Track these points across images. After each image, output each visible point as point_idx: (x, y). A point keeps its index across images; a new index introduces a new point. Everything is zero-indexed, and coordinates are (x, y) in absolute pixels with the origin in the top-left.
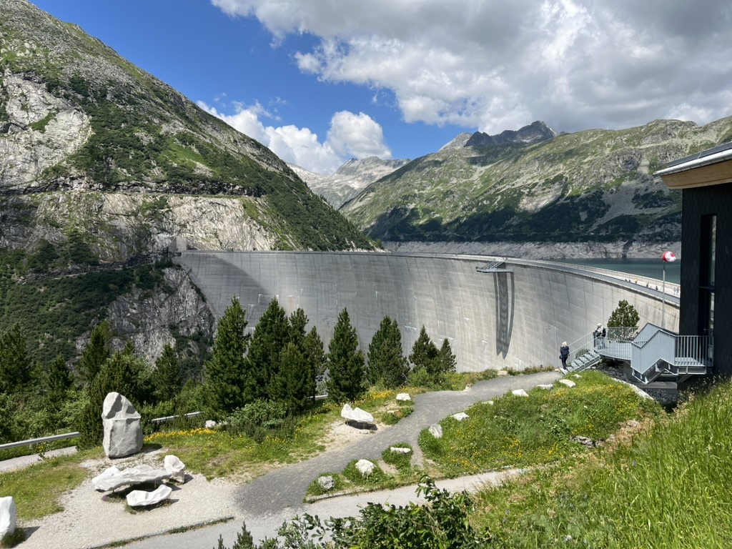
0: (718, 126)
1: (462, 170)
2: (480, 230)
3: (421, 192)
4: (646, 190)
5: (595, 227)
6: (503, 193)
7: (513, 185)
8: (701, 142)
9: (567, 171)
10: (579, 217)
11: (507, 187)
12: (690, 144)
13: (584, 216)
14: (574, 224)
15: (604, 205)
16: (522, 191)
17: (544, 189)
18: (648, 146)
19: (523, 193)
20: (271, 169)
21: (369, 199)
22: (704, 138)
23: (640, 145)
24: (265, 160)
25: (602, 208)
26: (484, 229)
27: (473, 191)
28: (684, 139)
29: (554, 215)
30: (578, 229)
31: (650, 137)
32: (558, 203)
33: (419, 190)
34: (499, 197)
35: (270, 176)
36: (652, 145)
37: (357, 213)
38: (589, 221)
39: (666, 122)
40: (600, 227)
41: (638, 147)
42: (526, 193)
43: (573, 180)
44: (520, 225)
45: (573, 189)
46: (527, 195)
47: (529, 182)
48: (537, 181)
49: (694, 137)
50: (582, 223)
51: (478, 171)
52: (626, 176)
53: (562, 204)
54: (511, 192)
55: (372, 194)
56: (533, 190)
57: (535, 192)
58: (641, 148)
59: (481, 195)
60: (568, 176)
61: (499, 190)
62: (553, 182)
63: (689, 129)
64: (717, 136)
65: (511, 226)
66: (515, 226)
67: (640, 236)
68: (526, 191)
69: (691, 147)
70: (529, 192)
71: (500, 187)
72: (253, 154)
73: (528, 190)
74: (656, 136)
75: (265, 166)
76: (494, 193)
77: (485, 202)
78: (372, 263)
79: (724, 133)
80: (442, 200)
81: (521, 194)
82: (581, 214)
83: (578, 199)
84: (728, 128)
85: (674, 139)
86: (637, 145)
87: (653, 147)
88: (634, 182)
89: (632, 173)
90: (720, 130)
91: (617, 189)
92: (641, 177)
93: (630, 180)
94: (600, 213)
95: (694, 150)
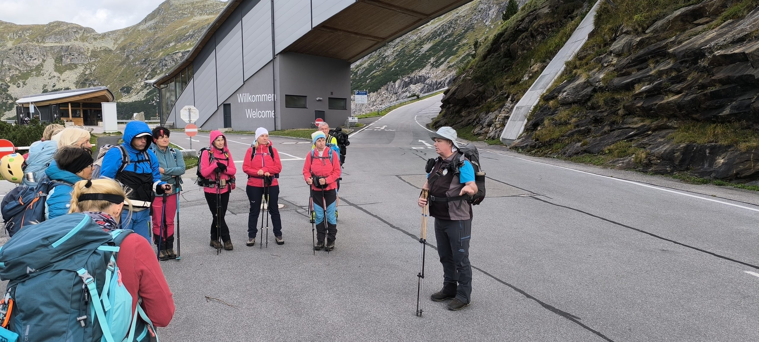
4: (54, 86)
8: (101, 48)
15: (12, 98)
18: (52, 45)
22: (103, 45)
25: (10, 101)
28: (85, 43)
31: (53, 36)
36: (56, 44)
41: (42, 44)
52: (32, 71)
58: (45, 45)
63: (89, 35)
64: (114, 44)
69: (92, 51)
74: (58, 37)
79: (119, 42)
84: (122, 39)
85: (76, 42)
86: (40, 43)
87: (56, 46)
88: (41, 78)
89: (39, 69)
90: (116, 40)
91: (24, 84)
92: (47, 74)
93: (37, 76)
94: (8, 106)
95: (95, 54)
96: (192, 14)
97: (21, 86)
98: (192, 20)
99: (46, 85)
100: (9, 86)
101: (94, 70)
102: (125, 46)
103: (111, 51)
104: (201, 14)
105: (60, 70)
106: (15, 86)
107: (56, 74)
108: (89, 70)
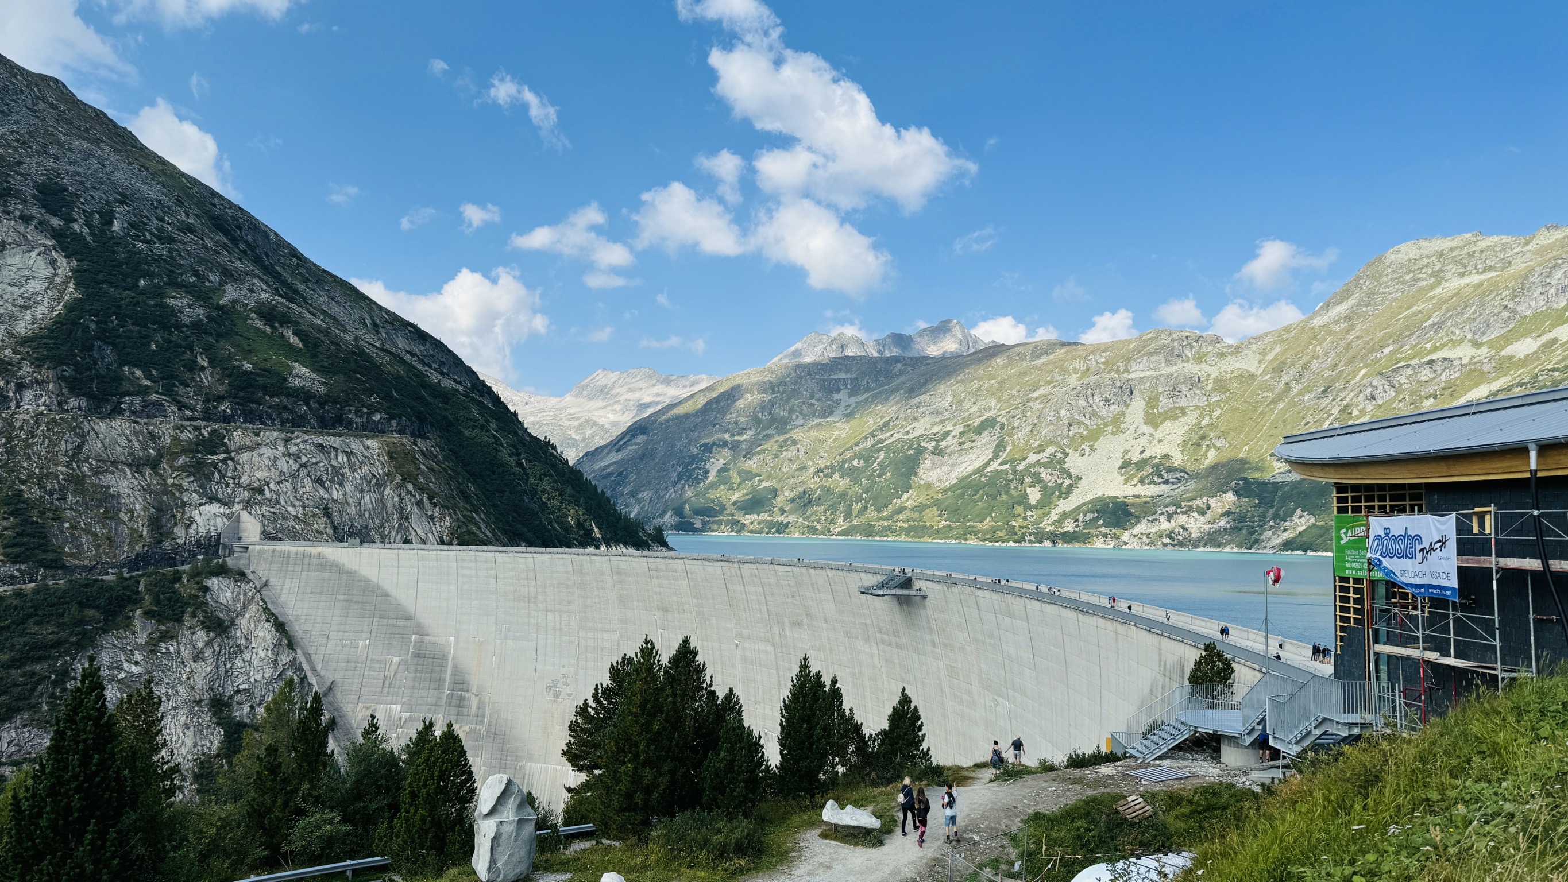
0: (1261, 345)
1: (813, 401)
2: (848, 515)
3: (737, 438)
4: (1142, 452)
5: (1054, 516)
6: (888, 447)
7: (908, 433)
8: (1232, 372)
9: (1003, 412)
10: (1025, 496)
11: (896, 436)
12: (1213, 376)
13: (1034, 495)
14: (1019, 510)
15: (1070, 476)
16: (922, 444)
17: (963, 443)
18: (1142, 374)
19: (926, 449)
20: (448, 383)
21: (634, 447)
22: (1237, 365)
23: (1129, 372)
24: (435, 366)
25: (1068, 482)
26: (855, 512)
27: (835, 440)
28: (1203, 365)
29: (981, 492)
30: (1025, 519)
31: (1145, 358)
32: (988, 469)
33: (733, 435)
34: (882, 455)
35: (445, 396)
36: (1149, 373)
37: (610, 474)
38: (1046, 503)
39: (1171, 334)
40: (1064, 516)
41: (1126, 375)
42: (930, 448)
43: (1013, 428)
44: (921, 508)
45: (1014, 445)
46: (933, 453)
47: (936, 429)
48: (949, 427)
49: (1220, 363)
50: (1031, 507)
51: (843, 404)
52: (1106, 425)
53: (998, 473)
54: (903, 446)
55: (640, 439)
56: (943, 444)
57: (946, 447)
58: (1130, 377)
59: (848, 450)
60: (1004, 421)
61: (881, 441)
62: (979, 430)
63: (1210, 348)
64: (1260, 362)
65: (901, 510)
66: (912, 509)
67: (1135, 536)
68: (931, 446)
69: (1217, 380)
70: (936, 447)
71: (883, 437)
72: (413, 355)
73: (934, 443)
74: (1154, 358)
75: (434, 377)
76: (872, 446)
77: (855, 463)
78: (654, 573)
79: (1270, 357)
80: (776, 456)
81: (921, 451)
82: (1029, 490)
83: (1023, 463)
84: (1278, 349)
85: (1186, 365)
86: (1123, 372)
87: (1149, 377)
88: (1121, 437)
89: (1117, 421)
90: (1263, 353)
91: (1092, 449)
92: (1132, 429)
93: (1114, 434)
94: (1064, 490)
95: (1221, 385)
96: (1439, 277)
97: (1087, 453)
98: (1438, 291)
99: (1129, 451)
100: (1068, 454)
101: (1218, 418)
102: (1284, 363)
103: (1252, 376)
104: (1462, 275)
105: (1153, 420)
106: (1077, 454)
107: (1147, 429)
108: (1207, 418)
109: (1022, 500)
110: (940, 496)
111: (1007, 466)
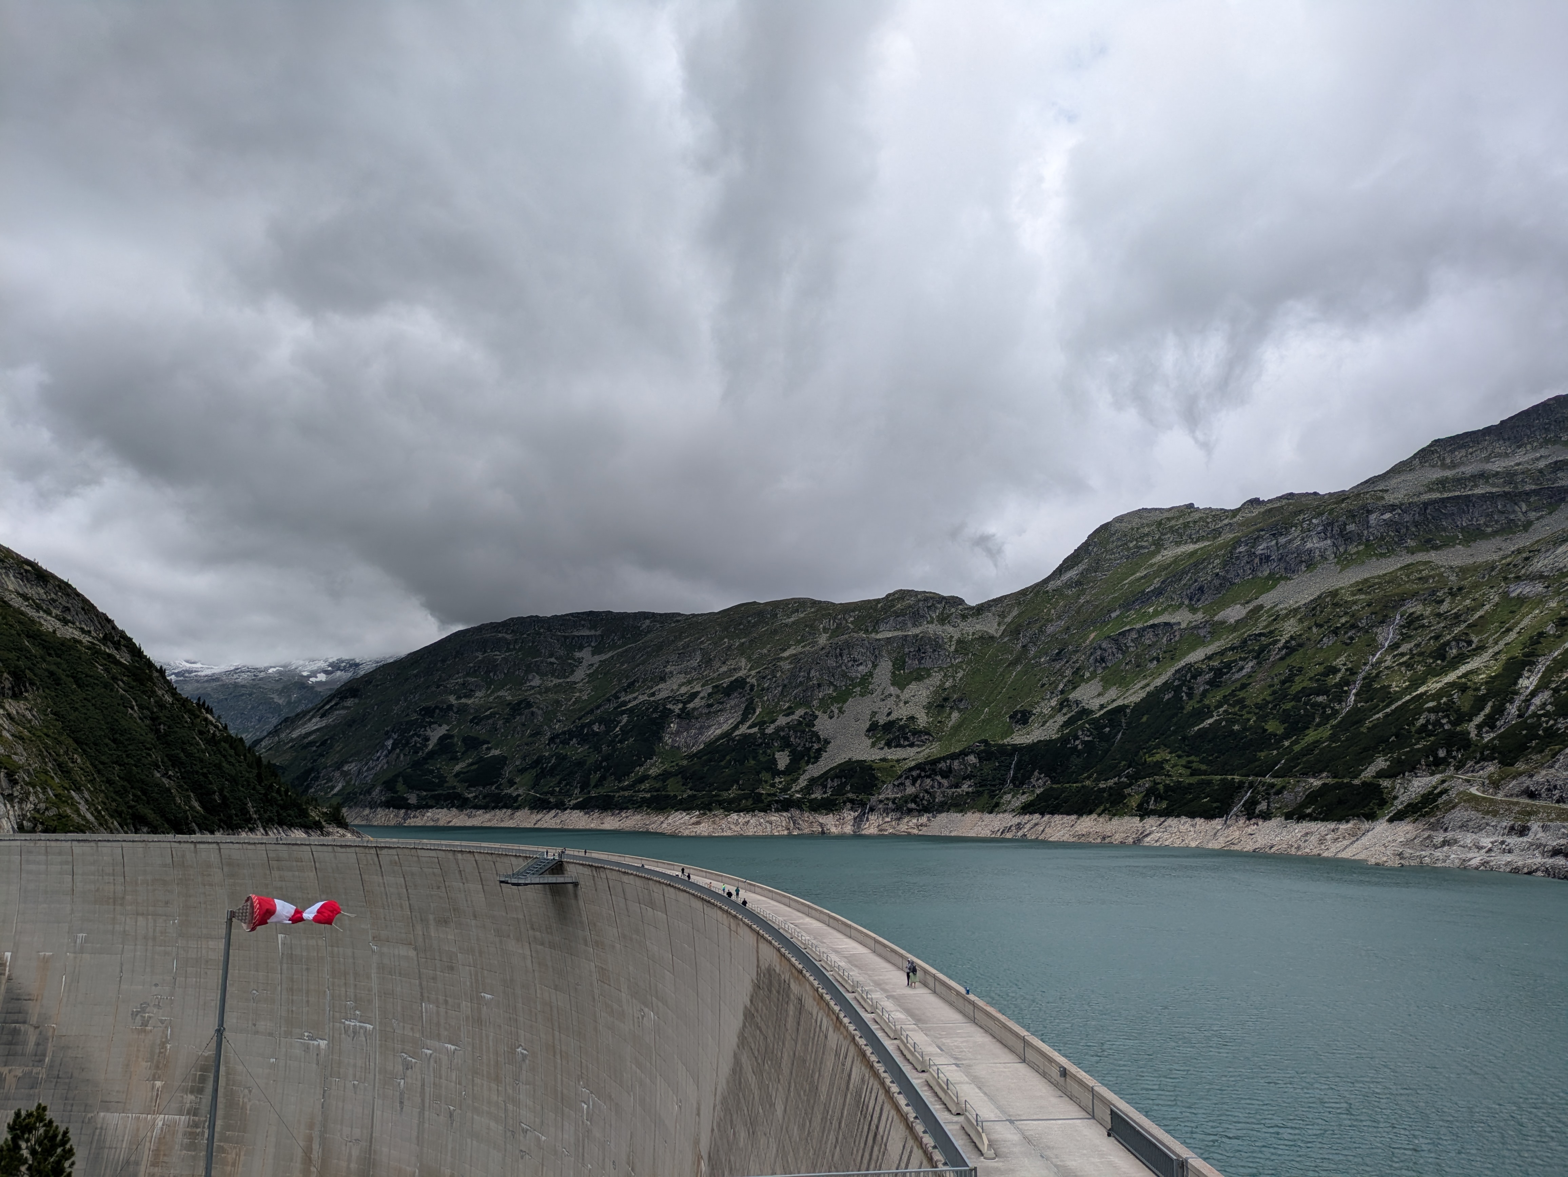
0: (999, 608)
1: (553, 660)
2: (584, 786)
3: (463, 700)
4: (889, 714)
5: (803, 782)
6: (631, 711)
7: (653, 694)
8: (974, 634)
9: (753, 673)
10: (774, 761)
11: (642, 698)
12: (956, 637)
13: (783, 760)
14: (764, 776)
15: (819, 739)
16: (668, 707)
17: (711, 706)
18: (890, 635)
19: (672, 711)
20: (69, 632)
21: (343, 712)
22: (978, 627)
23: (877, 632)
24: (54, 612)
25: (816, 746)
26: (592, 783)
27: (574, 703)
28: (947, 627)
29: (728, 758)
30: (773, 785)
31: (892, 619)
32: (737, 733)
33: (459, 698)
34: (625, 719)
35: (65, 647)
36: (896, 634)
37: (311, 744)
38: (793, 770)
39: (916, 596)
40: (813, 781)
41: (873, 635)
42: (677, 711)
43: (763, 689)
44: (664, 776)
45: (763, 707)
46: (679, 716)
47: (683, 690)
48: (698, 688)
49: (962, 624)
50: (779, 773)
51: (585, 664)
52: (854, 686)
53: (745, 736)
54: (647, 709)
55: (349, 702)
56: (691, 706)
57: (694, 709)
58: (879, 636)
59: (587, 713)
60: (754, 681)
61: (625, 703)
62: (728, 691)
63: (953, 610)
64: (999, 624)
65: (644, 778)
66: (656, 778)
67: (881, 801)
68: (677, 708)
69: (960, 642)
70: (683, 710)
71: (627, 698)
72: (25, 597)
73: (680, 706)
74: (900, 619)
75: (49, 624)
76: (615, 708)
77: (596, 728)
79: (1008, 619)
80: (507, 721)
81: (666, 714)
82: (777, 755)
83: (773, 726)
84: (1015, 612)
85: (930, 626)
86: (871, 633)
87: (897, 636)
88: (868, 699)
89: (865, 680)
90: (1002, 615)
91: (841, 711)
92: (879, 690)
93: (862, 695)
94: (812, 755)
95: (962, 645)
96: (1159, 545)
97: (836, 716)
98: (1159, 558)
99: (876, 713)
100: (817, 717)
101: (961, 679)
102: (1020, 625)
103: (992, 638)
104: (1178, 544)
105: (900, 682)
106: (826, 717)
107: (893, 690)
108: (951, 681)
109: (771, 767)
110: (685, 762)
111: (755, 730)
